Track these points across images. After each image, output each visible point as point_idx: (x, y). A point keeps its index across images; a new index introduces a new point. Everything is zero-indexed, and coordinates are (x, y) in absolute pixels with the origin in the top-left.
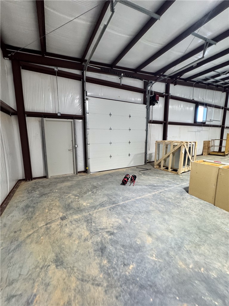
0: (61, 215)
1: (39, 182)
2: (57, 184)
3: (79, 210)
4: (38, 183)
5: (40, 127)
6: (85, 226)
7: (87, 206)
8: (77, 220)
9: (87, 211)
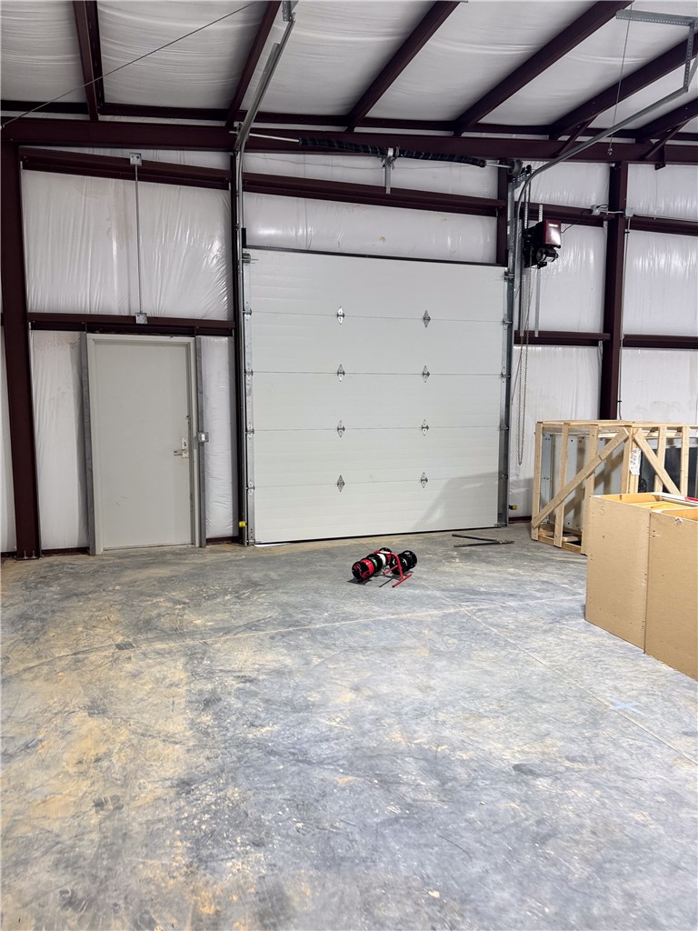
0: (120, 639)
1: (64, 564)
2: (121, 570)
3: (177, 633)
4: (58, 565)
5: (75, 367)
6: (180, 664)
7: (205, 626)
8: (162, 652)
9: (199, 636)
